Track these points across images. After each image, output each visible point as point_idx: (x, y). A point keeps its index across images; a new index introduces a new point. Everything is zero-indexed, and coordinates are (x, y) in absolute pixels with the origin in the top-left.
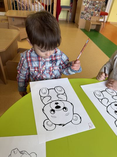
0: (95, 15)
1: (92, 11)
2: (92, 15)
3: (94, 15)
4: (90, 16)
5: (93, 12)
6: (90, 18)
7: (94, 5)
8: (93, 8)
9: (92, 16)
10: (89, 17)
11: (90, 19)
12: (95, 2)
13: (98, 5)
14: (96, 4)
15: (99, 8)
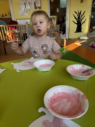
3: (55, 35)
15: (58, 30)
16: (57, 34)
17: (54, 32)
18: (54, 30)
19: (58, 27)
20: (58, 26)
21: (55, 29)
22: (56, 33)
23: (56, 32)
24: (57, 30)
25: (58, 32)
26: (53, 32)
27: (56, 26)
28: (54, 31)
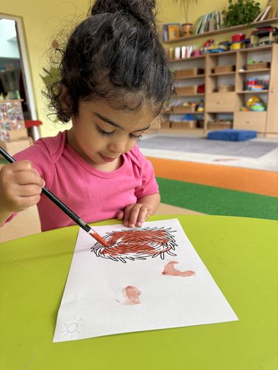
0: (15, 128)
1: (4, 122)
2: (8, 129)
3: (12, 129)
4: (5, 132)
5: (8, 124)
6: (8, 135)
7: (3, 111)
8: (4, 116)
9: (10, 130)
10: (3, 133)
11: (7, 138)
12: (3, 105)
13: (13, 109)
14: (9, 108)
15: (17, 114)
17: (8, 120)
18: (5, 114)
22: (15, 121)
24: (14, 114)
25: (19, 119)
26: (5, 119)
28: (7, 117)
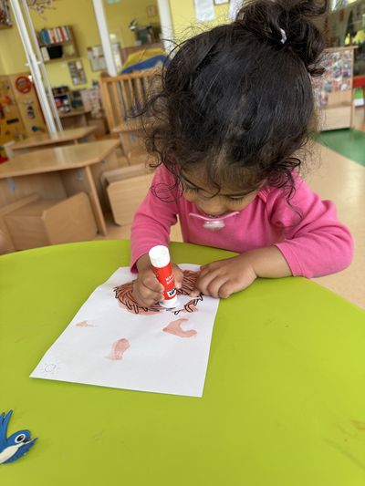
0: (338, 89)
2: (328, 90)
3: (333, 90)
4: (323, 94)
5: (330, 83)
6: (326, 99)
11: (324, 103)
13: (340, 61)
14: (335, 60)
15: (344, 68)
16: (344, 86)
17: (330, 79)
18: (329, 68)
19: (345, 56)
20: (347, 52)
21: (336, 64)
22: (339, 79)
23: (337, 77)
24: (341, 69)
25: (346, 75)
26: (326, 77)
27: (341, 55)
28: (330, 73)
